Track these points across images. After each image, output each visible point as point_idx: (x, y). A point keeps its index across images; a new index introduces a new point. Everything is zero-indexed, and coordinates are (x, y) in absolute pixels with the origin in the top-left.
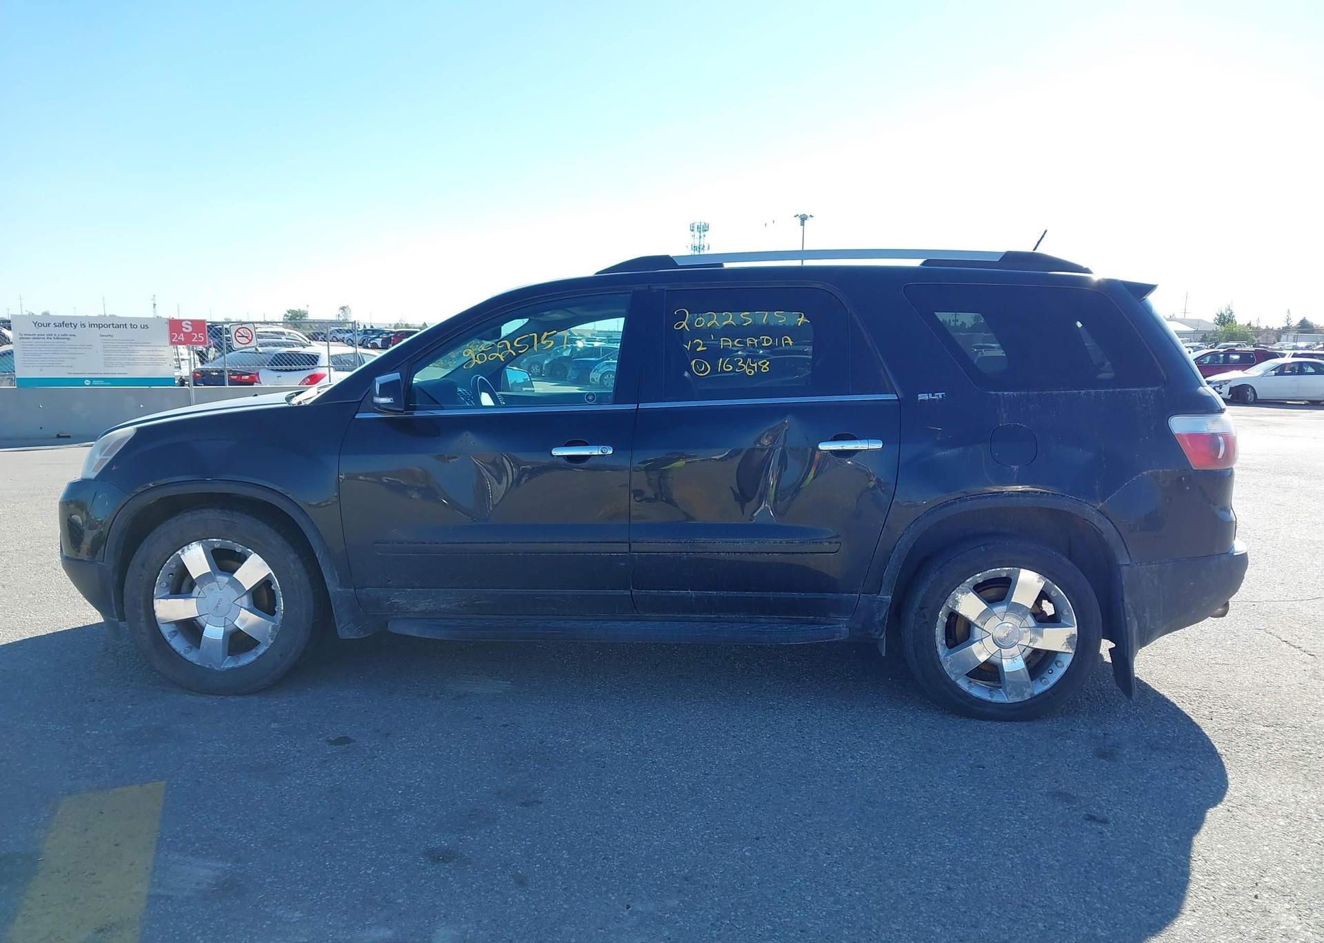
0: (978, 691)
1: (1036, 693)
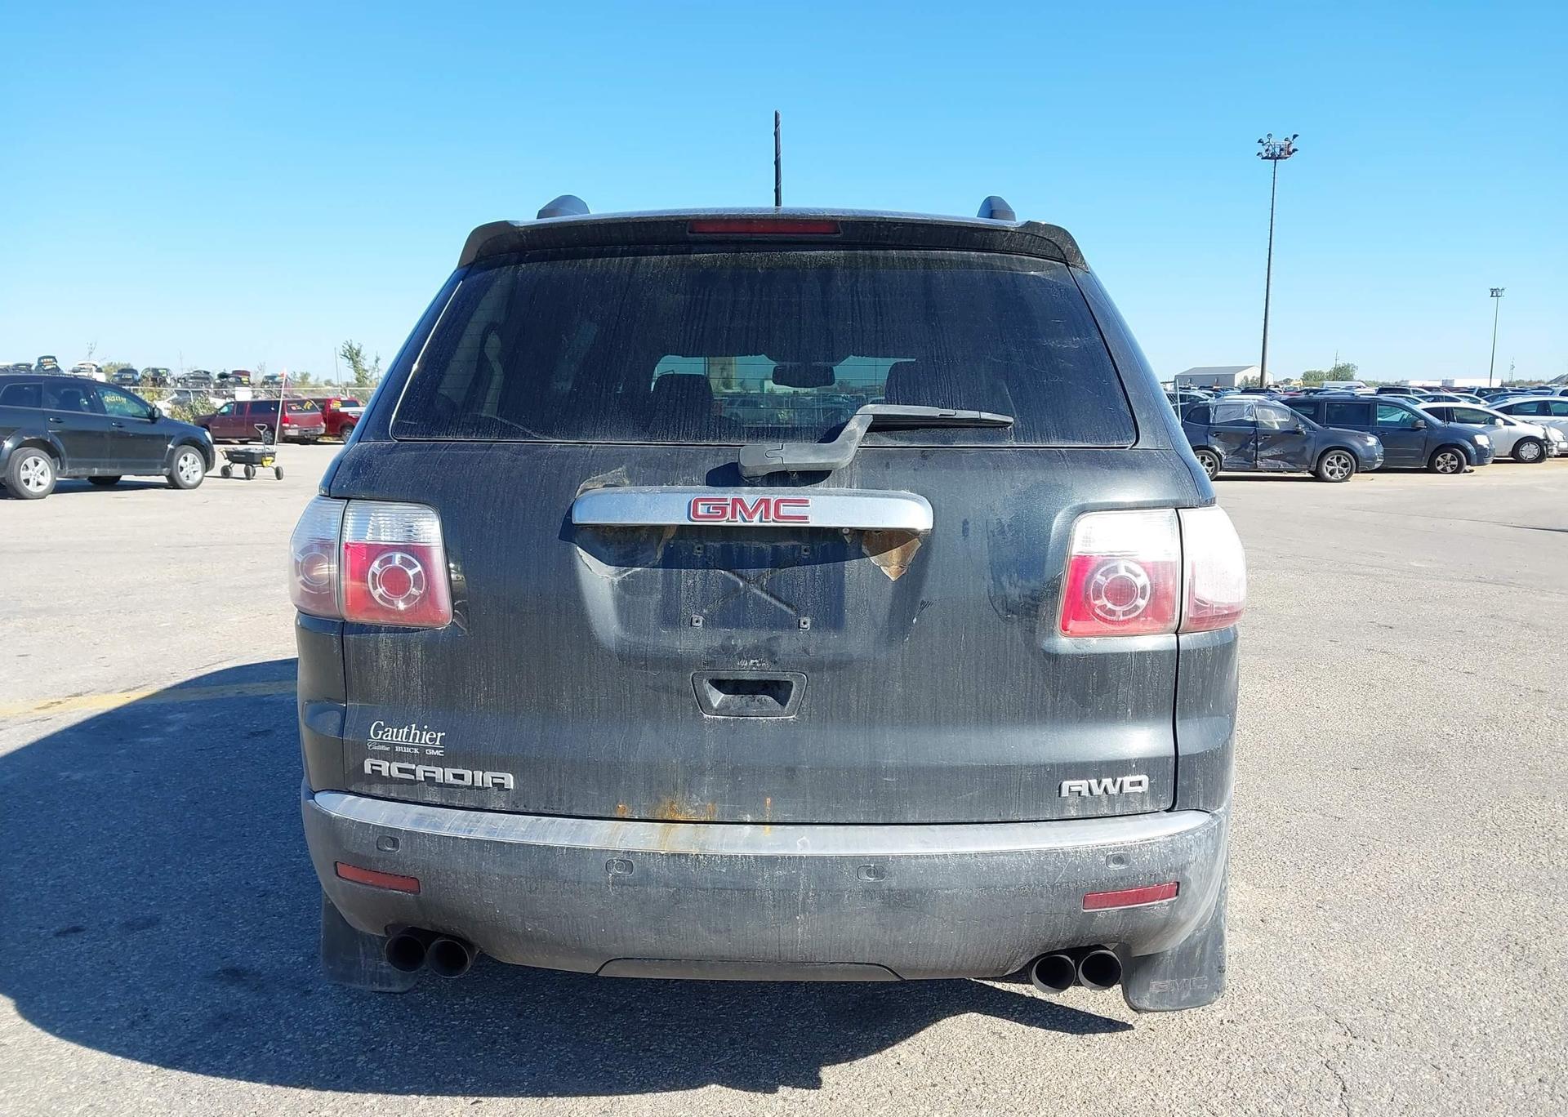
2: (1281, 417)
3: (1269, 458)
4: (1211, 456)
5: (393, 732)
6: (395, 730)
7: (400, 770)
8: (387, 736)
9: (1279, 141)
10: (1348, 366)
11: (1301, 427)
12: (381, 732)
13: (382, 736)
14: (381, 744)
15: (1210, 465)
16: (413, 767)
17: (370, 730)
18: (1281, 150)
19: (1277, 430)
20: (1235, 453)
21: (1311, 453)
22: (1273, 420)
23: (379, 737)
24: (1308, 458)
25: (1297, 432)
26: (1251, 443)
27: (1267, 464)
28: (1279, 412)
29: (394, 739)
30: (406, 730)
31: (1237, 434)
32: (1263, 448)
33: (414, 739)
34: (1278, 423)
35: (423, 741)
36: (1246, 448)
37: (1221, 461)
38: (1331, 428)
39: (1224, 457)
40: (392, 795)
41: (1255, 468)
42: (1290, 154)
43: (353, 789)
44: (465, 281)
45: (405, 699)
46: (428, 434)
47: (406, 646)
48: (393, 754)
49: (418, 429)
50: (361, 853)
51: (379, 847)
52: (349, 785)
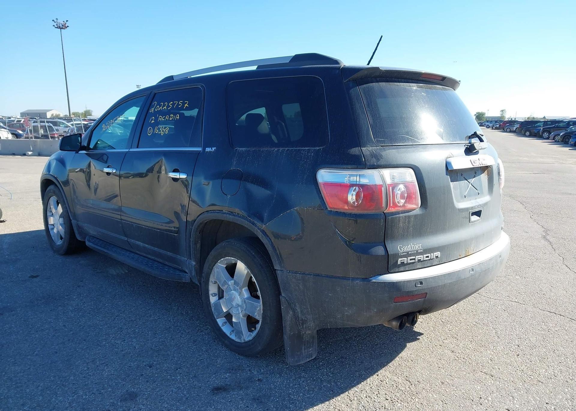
0: (226, 329)
5: (406, 247)
6: (407, 247)
7: (411, 260)
8: (405, 250)
9: (61, 21)
10: (89, 110)
12: (402, 249)
13: (403, 250)
14: (404, 252)
16: (414, 257)
17: (398, 249)
18: (63, 25)
23: (402, 250)
29: (408, 250)
30: (410, 246)
33: (414, 248)
35: (417, 248)
40: (407, 269)
42: (66, 27)
43: (392, 271)
44: (359, 87)
45: (407, 235)
46: (391, 143)
47: (409, 217)
48: (408, 255)
49: (386, 142)
50: (410, 290)
51: (416, 286)
52: (391, 270)
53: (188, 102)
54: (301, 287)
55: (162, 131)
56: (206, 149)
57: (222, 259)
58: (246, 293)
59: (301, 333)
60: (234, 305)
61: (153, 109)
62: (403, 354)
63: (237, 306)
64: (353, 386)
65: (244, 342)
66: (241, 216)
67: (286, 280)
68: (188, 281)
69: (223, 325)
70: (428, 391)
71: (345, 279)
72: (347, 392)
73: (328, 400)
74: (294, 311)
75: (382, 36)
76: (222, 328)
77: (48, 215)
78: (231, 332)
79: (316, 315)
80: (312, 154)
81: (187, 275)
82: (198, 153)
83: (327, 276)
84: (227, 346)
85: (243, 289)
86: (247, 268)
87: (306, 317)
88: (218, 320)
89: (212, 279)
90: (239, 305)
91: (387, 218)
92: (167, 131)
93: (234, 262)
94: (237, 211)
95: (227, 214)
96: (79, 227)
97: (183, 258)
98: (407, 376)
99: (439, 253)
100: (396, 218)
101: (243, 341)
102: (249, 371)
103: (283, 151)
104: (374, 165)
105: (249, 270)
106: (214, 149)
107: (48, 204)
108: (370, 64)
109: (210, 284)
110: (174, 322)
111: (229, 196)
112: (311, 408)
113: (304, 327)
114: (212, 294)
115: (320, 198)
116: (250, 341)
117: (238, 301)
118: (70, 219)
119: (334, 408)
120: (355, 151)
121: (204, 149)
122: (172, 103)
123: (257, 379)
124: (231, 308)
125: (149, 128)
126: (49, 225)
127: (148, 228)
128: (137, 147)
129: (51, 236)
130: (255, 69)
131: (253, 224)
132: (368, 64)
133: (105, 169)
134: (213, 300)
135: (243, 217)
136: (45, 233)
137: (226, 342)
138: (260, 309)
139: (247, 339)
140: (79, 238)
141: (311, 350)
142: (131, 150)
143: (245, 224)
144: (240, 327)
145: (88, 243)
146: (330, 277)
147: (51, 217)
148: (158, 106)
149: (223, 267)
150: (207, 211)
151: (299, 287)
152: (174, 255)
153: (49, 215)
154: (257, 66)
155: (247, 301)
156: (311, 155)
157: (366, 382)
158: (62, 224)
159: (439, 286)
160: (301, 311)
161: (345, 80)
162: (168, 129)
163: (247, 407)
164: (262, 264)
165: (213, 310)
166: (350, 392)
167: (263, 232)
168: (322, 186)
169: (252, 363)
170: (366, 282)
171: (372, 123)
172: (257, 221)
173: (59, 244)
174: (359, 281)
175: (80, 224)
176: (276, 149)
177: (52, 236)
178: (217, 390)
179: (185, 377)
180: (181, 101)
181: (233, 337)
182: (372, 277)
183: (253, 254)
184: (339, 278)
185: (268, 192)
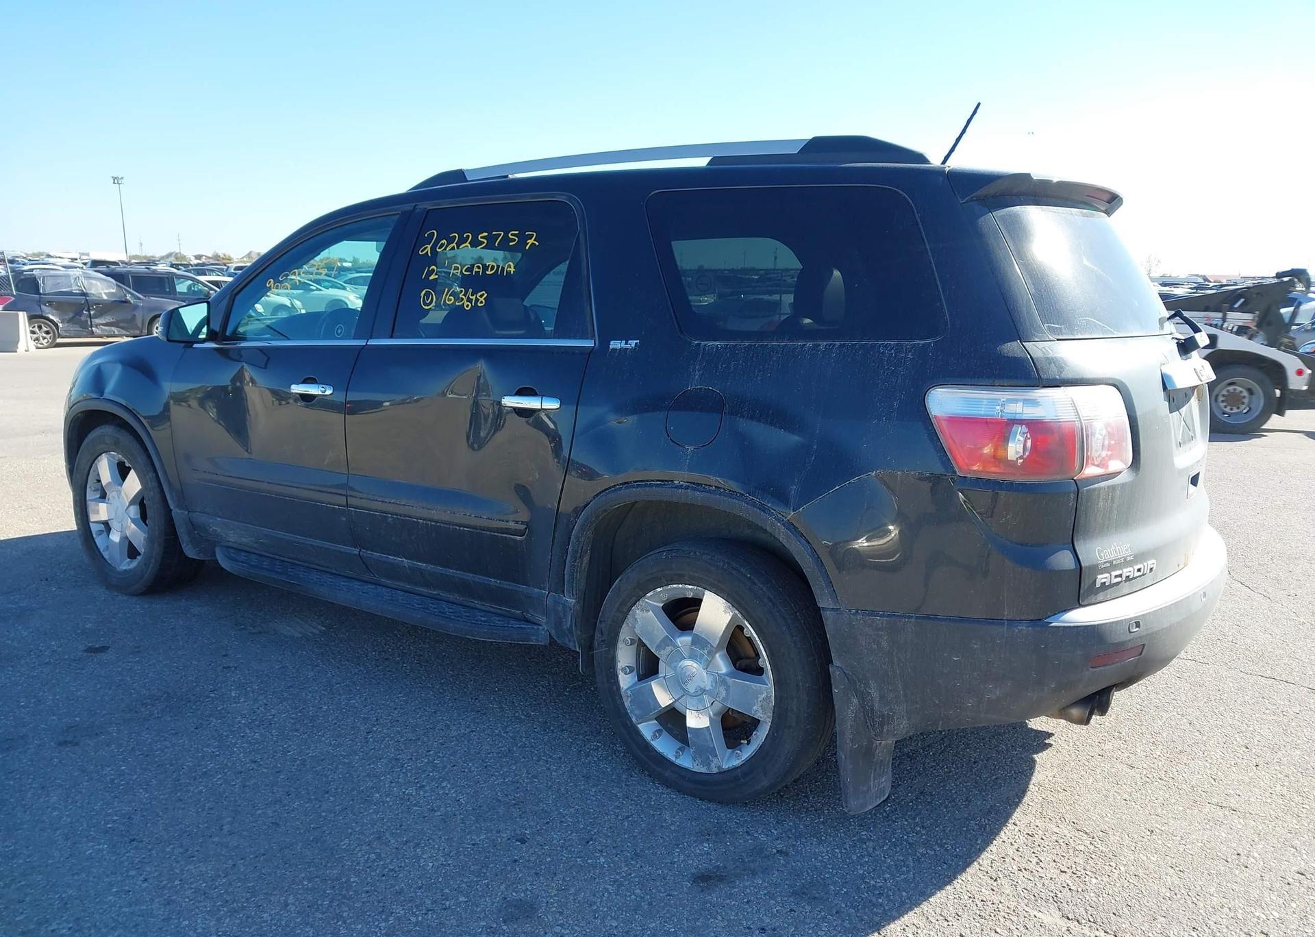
0: (664, 746)
1: (725, 767)
2: (107, 289)
3: (103, 325)
4: (49, 326)
5: (1107, 552)
7: (1115, 577)
11: (129, 297)
14: (1105, 562)
15: (47, 333)
16: (1121, 572)
19: (105, 300)
20: (69, 321)
21: (141, 319)
22: (101, 291)
23: (1103, 558)
24: (139, 325)
25: (126, 302)
26: (84, 312)
27: (102, 330)
28: (105, 283)
29: (1111, 557)
30: (1113, 548)
31: (70, 304)
32: (96, 317)
33: (1119, 553)
34: (105, 293)
35: (1123, 553)
36: (80, 316)
37: (58, 329)
38: (152, 298)
39: (60, 325)
40: (1109, 596)
41: (92, 334)
43: (1086, 603)
44: (993, 213)
45: (1108, 527)
46: (1072, 334)
47: (1113, 488)
48: (1112, 566)
49: (1064, 330)
50: (1120, 640)
51: (1130, 632)
52: (1083, 601)
53: (535, 234)
54: (884, 644)
55: (465, 299)
56: (612, 343)
57: (659, 590)
58: (722, 664)
59: (873, 744)
60: (692, 691)
61: (429, 247)
62: (1036, 778)
63: (700, 693)
64: (980, 850)
65: (718, 771)
66: (727, 491)
67: (846, 630)
68: (544, 641)
69: (654, 737)
70: (1133, 848)
71: (993, 623)
72: (975, 863)
73: (949, 883)
74: (863, 697)
75: (979, 104)
76: (653, 743)
77: (87, 499)
78: (677, 752)
79: (917, 703)
80: (910, 354)
81: (541, 628)
82: (586, 353)
83: (950, 619)
84: (667, 784)
85: (717, 655)
86: (733, 606)
87: (891, 710)
88: (640, 726)
89: (625, 634)
90: (704, 690)
91: (1080, 491)
92: (482, 299)
93: (692, 594)
94: (714, 480)
95: (687, 488)
96: (193, 526)
97: (536, 590)
98: (1073, 822)
99: (1154, 561)
100: (1094, 490)
101: (715, 770)
102: (746, 834)
103: (829, 349)
104: (1056, 379)
105: (737, 612)
106: (633, 343)
107: (91, 471)
108: (948, 163)
109: (620, 645)
110: (511, 737)
111: (691, 449)
112: (925, 901)
113: (885, 730)
114: (623, 670)
115: (937, 451)
116: (736, 768)
117: (704, 682)
118: (169, 507)
119: (970, 897)
120: (1012, 348)
121: (604, 342)
122: (486, 234)
123: (775, 851)
124: (679, 699)
125: (424, 292)
126: (90, 524)
127: (433, 523)
128: (392, 337)
129: (99, 550)
130: (705, 165)
131: (763, 508)
132: (944, 163)
133: (293, 387)
134: (626, 681)
135: (733, 494)
136: (79, 543)
137: (667, 774)
138: (768, 698)
139: (726, 764)
140: (190, 552)
141: (883, 780)
142: (372, 342)
143: (743, 510)
144: (708, 738)
145: (224, 563)
146: (955, 621)
147: (100, 504)
148: (443, 242)
149: (657, 606)
150: (627, 483)
151: (879, 644)
152: (506, 585)
153: (91, 498)
154: (709, 159)
155: (730, 681)
156: (905, 357)
157: (1001, 840)
158: (137, 519)
159: (1163, 629)
160: (882, 697)
161: (963, 199)
162: (486, 295)
163: (791, 910)
164: (772, 597)
165: (627, 704)
166: (981, 862)
167: (790, 525)
168: (944, 424)
169: (742, 816)
170: (1039, 629)
171: (1033, 290)
172: (772, 503)
173: (124, 568)
174: (1026, 627)
175: (199, 518)
176: (809, 344)
177: (101, 550)
178: (705, 880)
179: (617, 859)
180: (513, 232)
181: (685, 761)
182: (1049, 617)
183: (749, 576)
184: (978, 621)
185: (795, 439)
